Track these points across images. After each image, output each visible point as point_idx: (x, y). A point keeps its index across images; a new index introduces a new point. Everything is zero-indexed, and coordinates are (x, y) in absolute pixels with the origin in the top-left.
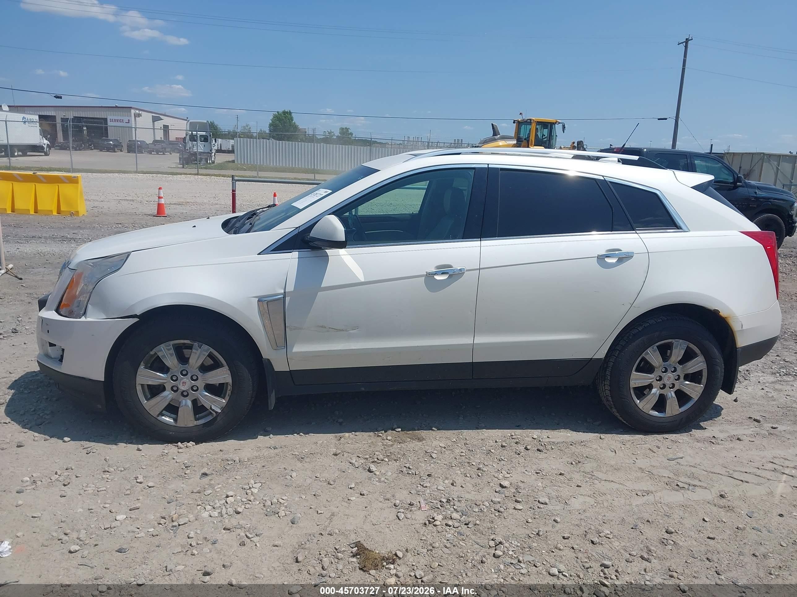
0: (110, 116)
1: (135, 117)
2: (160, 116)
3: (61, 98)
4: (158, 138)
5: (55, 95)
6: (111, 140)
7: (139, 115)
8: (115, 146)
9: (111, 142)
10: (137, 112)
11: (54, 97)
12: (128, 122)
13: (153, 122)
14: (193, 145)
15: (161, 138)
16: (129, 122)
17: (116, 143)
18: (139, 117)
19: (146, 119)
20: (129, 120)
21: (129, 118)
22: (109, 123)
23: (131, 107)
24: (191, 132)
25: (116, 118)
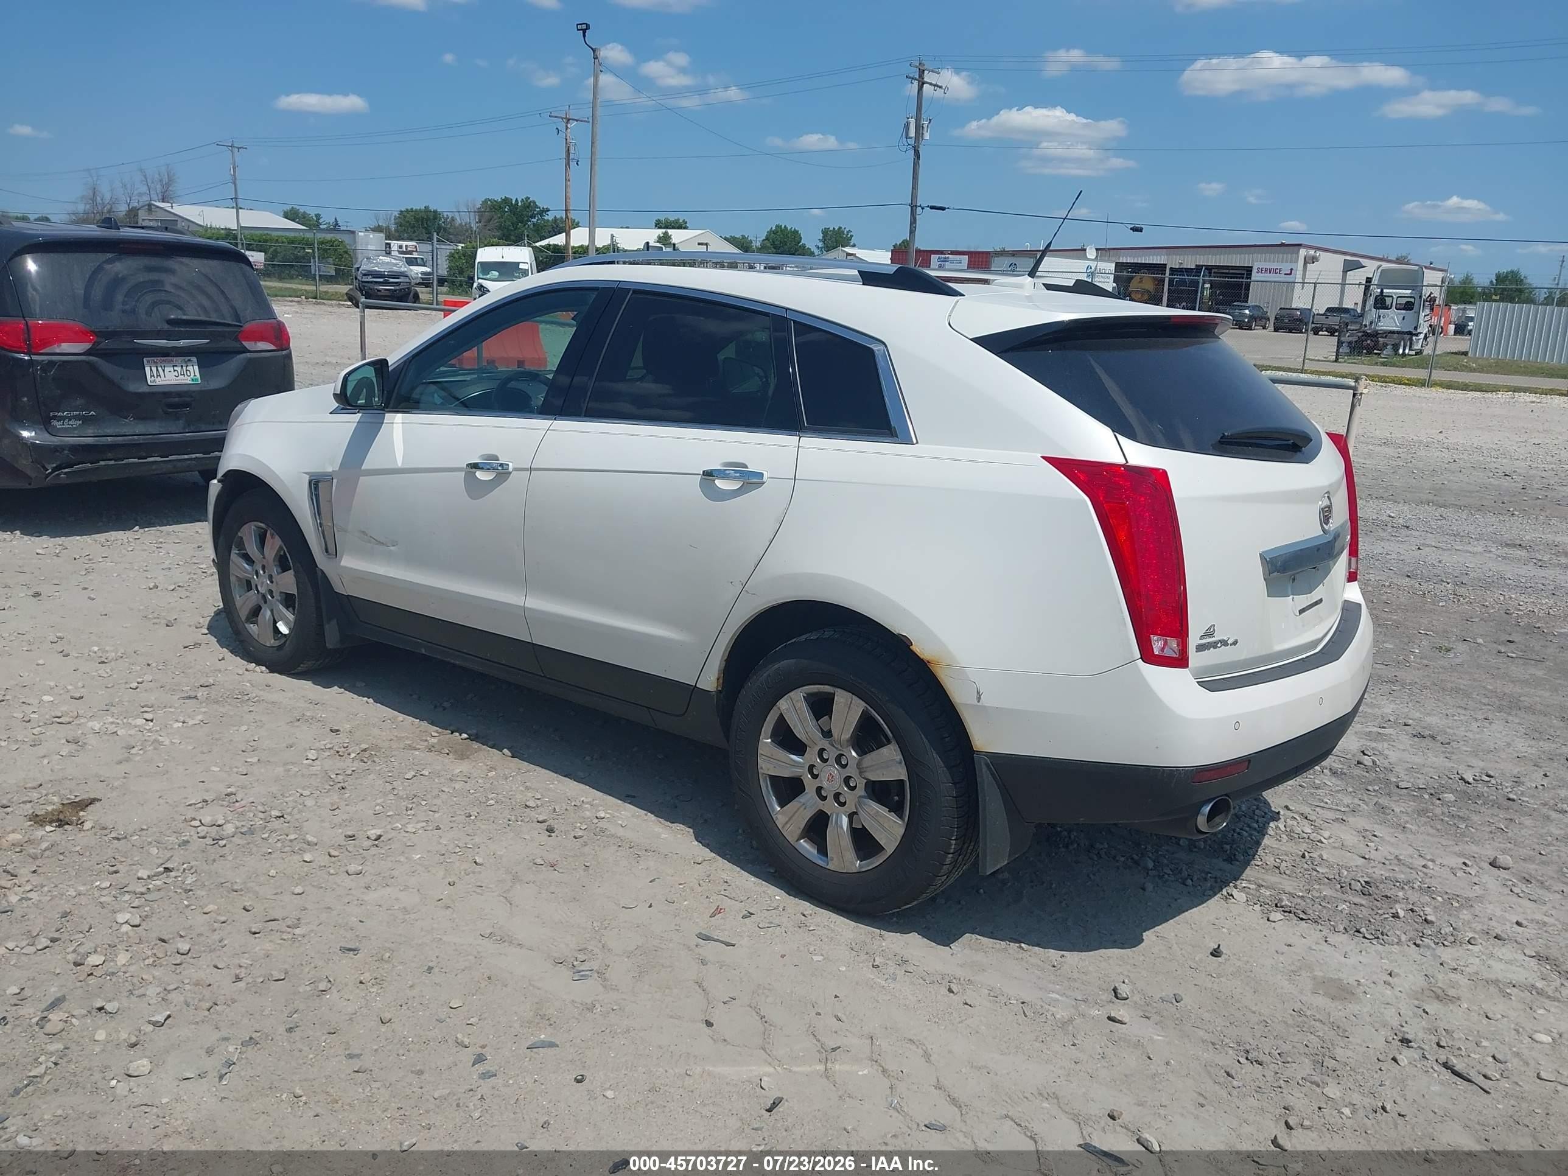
0: (1257, 262)
1: (1305, 263)
2: (1361, 260)
3: (1141, 230)
4: (1348, 304)
5: (1132, 226)
6: (1248, 308)
7: (1314, 259)
8: (1252, 318)
9: (1247, 312)
10: (1312, 252)
11: (1131, 229)
12: (1289, 272)
13: (1345, 272)
14: (1379, 317)
15: (1356, 304)
16: (1291, 274)
17: (1257, 313)
18: (1313, 263)
19: (1330, 266)
20: (1292, 269)
21: (1293, 266)
22: (1255, 276)
23: (1300, 245)
24: (1379, 290)
25: (1269, 266)
